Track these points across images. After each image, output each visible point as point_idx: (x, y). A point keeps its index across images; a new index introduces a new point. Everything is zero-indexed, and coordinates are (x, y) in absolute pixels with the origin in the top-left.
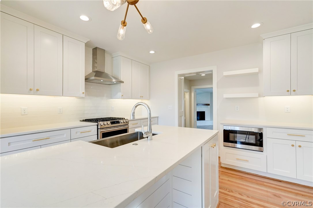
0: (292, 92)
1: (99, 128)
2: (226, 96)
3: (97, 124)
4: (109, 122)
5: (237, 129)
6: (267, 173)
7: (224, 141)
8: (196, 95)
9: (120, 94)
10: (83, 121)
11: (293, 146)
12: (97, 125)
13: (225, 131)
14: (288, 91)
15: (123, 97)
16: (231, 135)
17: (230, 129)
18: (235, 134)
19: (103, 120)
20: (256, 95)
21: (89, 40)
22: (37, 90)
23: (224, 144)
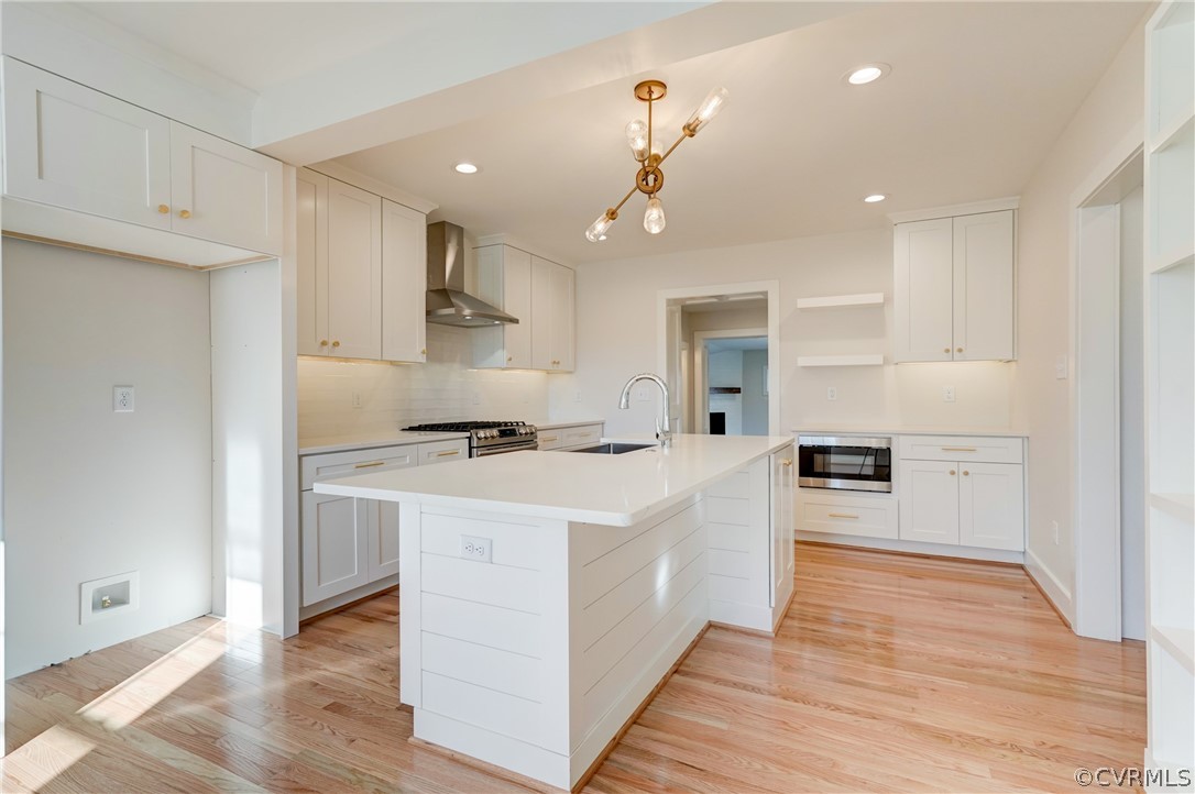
0: (956, 354)
1: (475, 444)
2: (802, 361)
3: (468, 434)
4: (495, 432)
5: (831, 441)
6: (899, 540)
7: (801, 475)
8: (709, 355)
9: (501, 356)
10: (412, 429)
11: (953, 473)
12: (470, 438)
13: (802, 448)
14: (947, 351)
15: (512, 364)
16: (818, 458)
17: (816, 444)
18: (827, 456)
20: (878, 360)
21: (437, 207)
22: (336, 344)
23: (799, 481)
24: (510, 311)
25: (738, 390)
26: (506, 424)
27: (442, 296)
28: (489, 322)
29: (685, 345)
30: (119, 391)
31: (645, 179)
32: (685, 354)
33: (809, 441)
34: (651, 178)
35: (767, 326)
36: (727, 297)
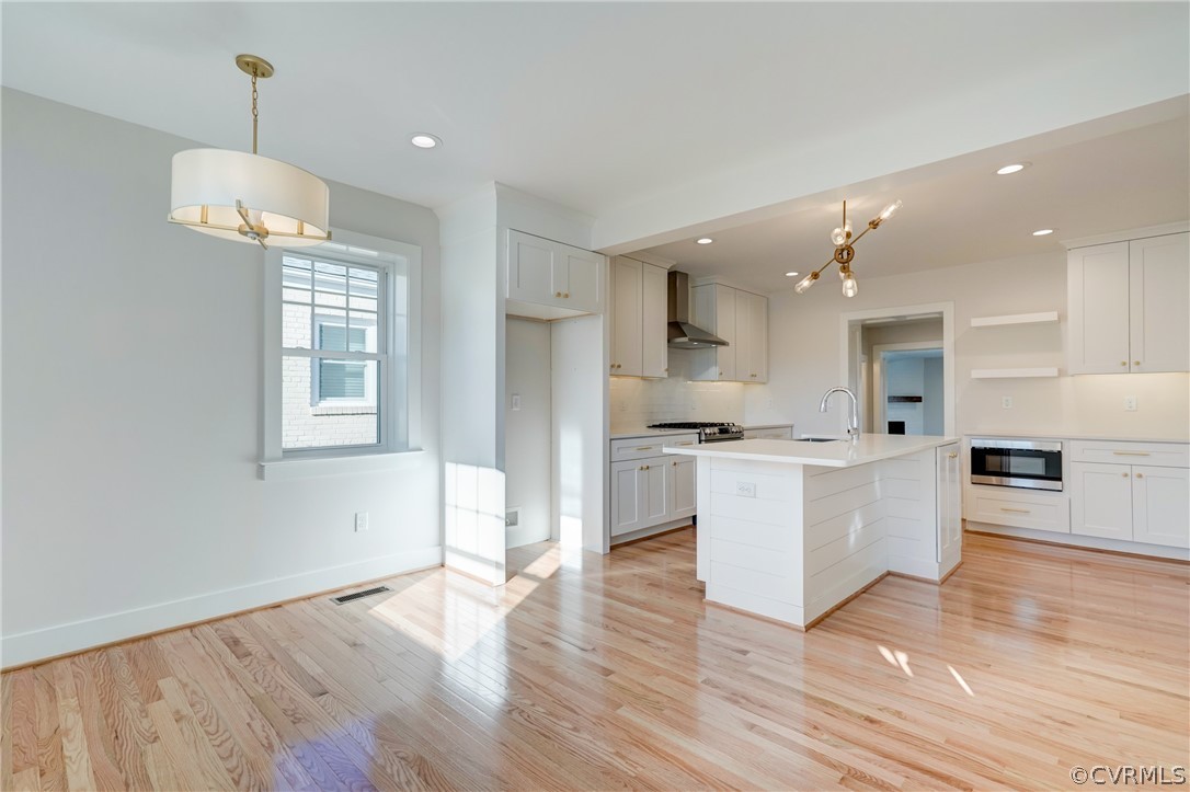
0: (1134, 367)
1: (703, 438)
2: (976, 374)
3: (698, 431)
4: (716, 430)
6: (1070, 534)
7: (973, 473)
9: (714, 371)
10: (654, 426)
11: (1126, 475)
12: (699, 434)
13: (974, 450)
14: (1124, 364)
15: (722, 377)
16: (991, 459)
17: (988, 446)
18: (999, 457)
19: (712, 425)
20: (1053, 372)
21: (675, 263)
22: (619, 366)
23: (972, 479)
24: (721, 336)
25: (919, 399)
26: (723, 424)
27: (676, 327)
28: (708, 345)
29: (865, 357)
30: (515, 397)
31: (841, 254)
32: (864, 365)
33: (979, 444)
34: (845, 253)
35: (942, 339)
36: (905, 316)
